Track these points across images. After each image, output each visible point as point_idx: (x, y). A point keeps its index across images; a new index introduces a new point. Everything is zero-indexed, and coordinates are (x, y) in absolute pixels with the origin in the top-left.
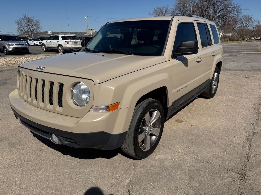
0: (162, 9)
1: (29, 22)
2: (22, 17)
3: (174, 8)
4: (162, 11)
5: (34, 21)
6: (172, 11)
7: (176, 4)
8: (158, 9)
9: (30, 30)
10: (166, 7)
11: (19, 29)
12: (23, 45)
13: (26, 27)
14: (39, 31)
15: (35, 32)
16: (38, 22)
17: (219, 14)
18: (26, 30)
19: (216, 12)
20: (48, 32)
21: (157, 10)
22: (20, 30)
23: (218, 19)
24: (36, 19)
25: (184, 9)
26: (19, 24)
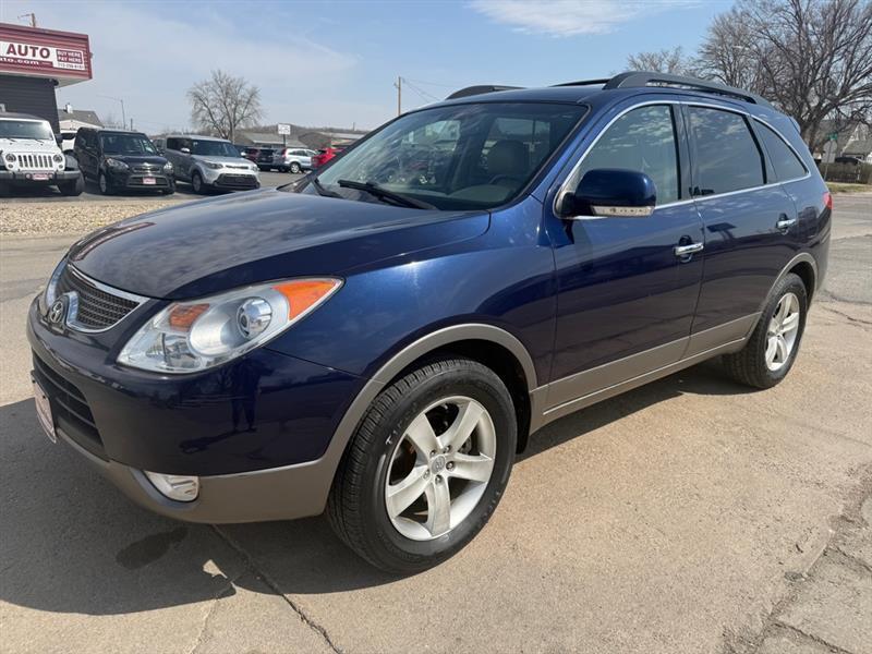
0: (656, 61)
1: (227, 93)
2: (210, 79)
3: (700, 57)
4: (655, 66)
5: (242, 92)
6: (693, 68)
7: (707, 42)
8: (644, 60)
9: (229, 118)
10: (672, 53)
11: (196, 115)
12: (246, 168)
13: (217, 111)
14: (256, 122)
15: (243, 127)
16: (253, 94)
17: (865, 81)
18: (217, 118)
19: (855, 72)
20: (280, 127)
21: (639, 61)
22: (200, 119)
23: (861, 99)
24: (249, 87)
25: (735, 59)
26: (199, 98)
